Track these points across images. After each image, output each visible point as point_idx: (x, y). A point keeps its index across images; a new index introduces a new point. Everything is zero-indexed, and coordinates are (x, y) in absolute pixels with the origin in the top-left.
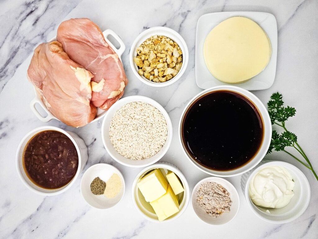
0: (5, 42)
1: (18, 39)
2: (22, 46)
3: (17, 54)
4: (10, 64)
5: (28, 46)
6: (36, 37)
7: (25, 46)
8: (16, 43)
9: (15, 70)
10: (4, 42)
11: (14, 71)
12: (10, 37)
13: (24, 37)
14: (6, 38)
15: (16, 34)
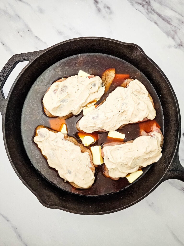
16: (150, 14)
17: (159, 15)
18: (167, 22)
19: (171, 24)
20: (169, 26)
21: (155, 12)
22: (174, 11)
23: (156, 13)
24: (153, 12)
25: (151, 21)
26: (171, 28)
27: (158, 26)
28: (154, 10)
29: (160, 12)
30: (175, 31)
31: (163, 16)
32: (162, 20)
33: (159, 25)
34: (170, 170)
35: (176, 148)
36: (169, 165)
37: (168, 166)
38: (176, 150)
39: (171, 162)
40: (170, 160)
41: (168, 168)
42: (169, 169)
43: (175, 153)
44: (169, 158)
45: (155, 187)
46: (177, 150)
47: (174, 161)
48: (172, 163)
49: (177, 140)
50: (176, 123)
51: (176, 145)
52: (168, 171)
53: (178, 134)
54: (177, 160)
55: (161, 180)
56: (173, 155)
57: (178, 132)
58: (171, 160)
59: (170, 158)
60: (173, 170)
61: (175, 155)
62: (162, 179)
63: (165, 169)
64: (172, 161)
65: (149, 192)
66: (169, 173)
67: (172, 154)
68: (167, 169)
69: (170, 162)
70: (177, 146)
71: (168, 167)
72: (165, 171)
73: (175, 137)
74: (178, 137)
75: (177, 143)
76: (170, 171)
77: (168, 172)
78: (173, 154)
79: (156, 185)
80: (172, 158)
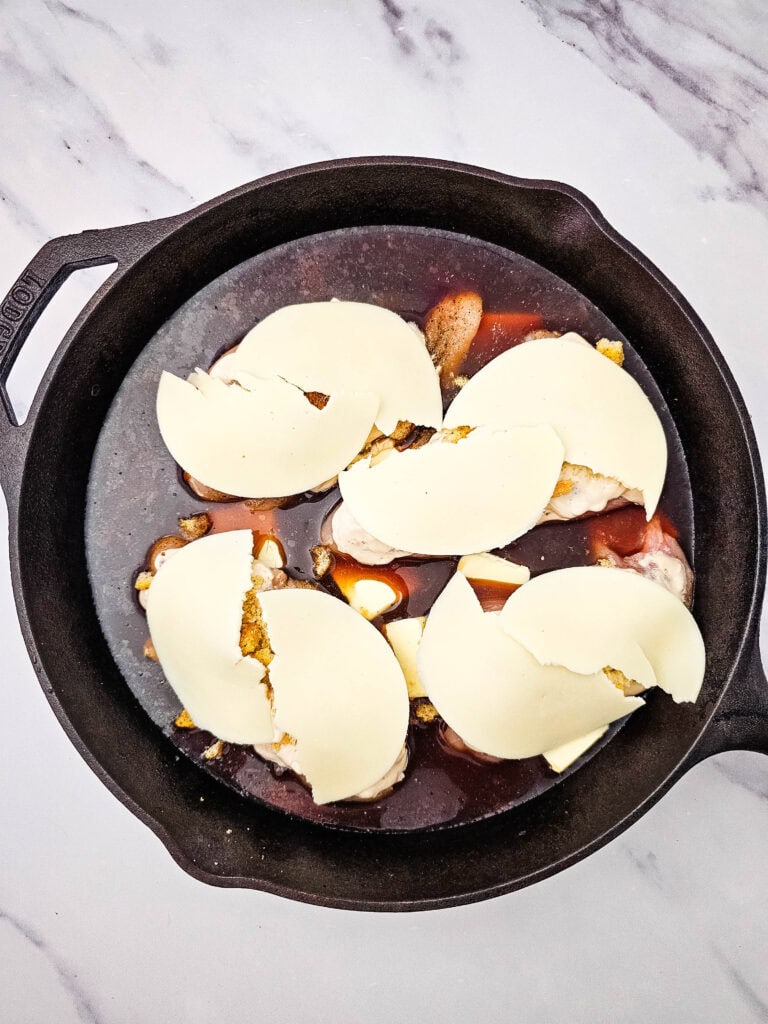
0: (731, 54)
1: (741, 100)
2: (717, 114)
3: (688, 95)
4: (655, 69)
5: (718, 136)
6: (749, 162)
7: (717, 126)
8: (726, 93)
9: (633, 87)
10: (730, 49)
11: (630, 83)
12: (748, 70)
13: (747, 123)
14: (743, 56)
15: (760, 92)
16: (621, 60)
17: (659, 63)
18: (694, 90)
19: (710, 101)
20: (702, 108)
21: (640, 50)
22: (719, 43)
23: (646, 54)
24: (633, 51)
25: (624, 87)
26: (711, 115)
27: (654, 107)
28: (636, 43)
29: (661, 51)
30: (727, 129)
31: (677, 68)
32: (671, 82)
33: (659, 103)
34: (727, 711)
35: (749, 621)
36: (721, 693)
37: (717, 698)
38: (747, 628)
39: (730, 679)
40: (723, 673)
41: (718, 703)
42: (719, 708)
43: (744, 641)
44: (720, 659)
45: (664, 786)
46: (751, 626)
47: (741, 675)
48: (732, 681)
49: (753, 586)
50: (746, 516)
51: (749, 608)
52: (716, 719)
54: (752, 671)
55: (687, 755)
56: (737, 650)
57: (756, 551)
58: (728, 672)
59: (724, 663)
60: (737, 713)
61: (746, 647)
62: (694, 752)
63: (704, 708)
64: (731, 675)
65: (640, 806)
66: (723, 725)
67: (734, 647)
68: (714, 711)
69: (726, 679)
70: (752, 608)
71: (714, 702)
72: (703, 717)
74: (754, 575)
75: (751, 600)
76: (727, 716)
77: (718, 720)
78: (738, 646)
79: (669, 777)
80: (733, 663)
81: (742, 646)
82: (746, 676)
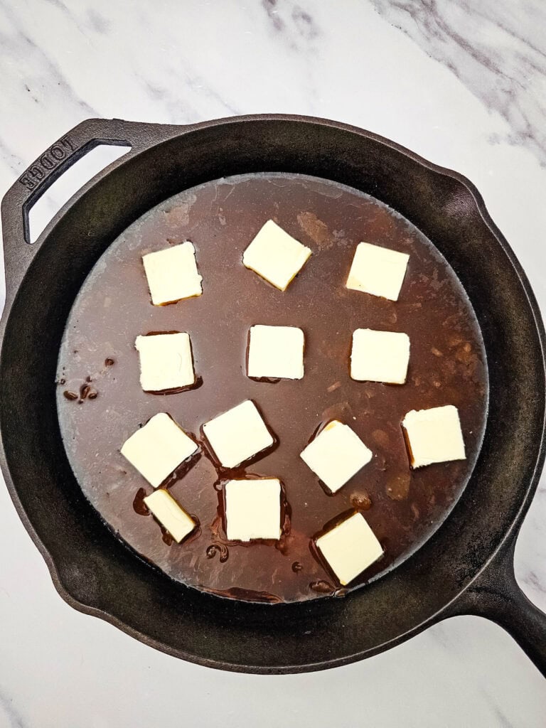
16: (435, 40)
17: (462, 43)
18: (487, 63)
19: (498, 71)
20: (493, 77)
21: (448, 33)
22: (506, 29)
23: (452, 36)
24: (444, 34)
25: (436, 59)
26: (498, 82)
27: (457, 75)
28: (446, 28)
29: (464, 35)
30: (510, 92)
31: (475, 47)
32: (470, 57)
33: (461, 72)
34: (479, 586)
35: (513, 525)
36: (479, 571)
37: (475, 574)
38: (510, 530)
39: (487, 564)
40: (484, 558)
41: (474, 579)
42: (474, 583)
43: (505, 539)
44: (483, 548)
45: (418, 629)
46: (513, 530)
47: (497, 562)
48: (488, 566)
49: (522, 501)
50: (531, 449)
51: (515, 516)
52: (470, 590)
53: (529, 481)
54: (505, 562)
55: (442, 610)
56: (498, 544)
57: (531, 477)
58: (487, 558)
59: (487, 551)
60: (486, 590)
61: (505, 544)
62: (447, 609)
63: (463, 579)
64: (489, 561)
65: (397, 638)
66: (474, 595)
67: (497, 541)
68: (471, 583)
69: (484, 562)
70: (517, 517)
71: (472, 577)
72: (461, 585)
73: (517, 489)
74: (525, 493)
75: (518, 510)
76: (478, 590)
77: (471, 591)
78: (500, 542)
79: (424, 622)
80: (492, 553)
81: (503, 542)
82: (499, 564)
